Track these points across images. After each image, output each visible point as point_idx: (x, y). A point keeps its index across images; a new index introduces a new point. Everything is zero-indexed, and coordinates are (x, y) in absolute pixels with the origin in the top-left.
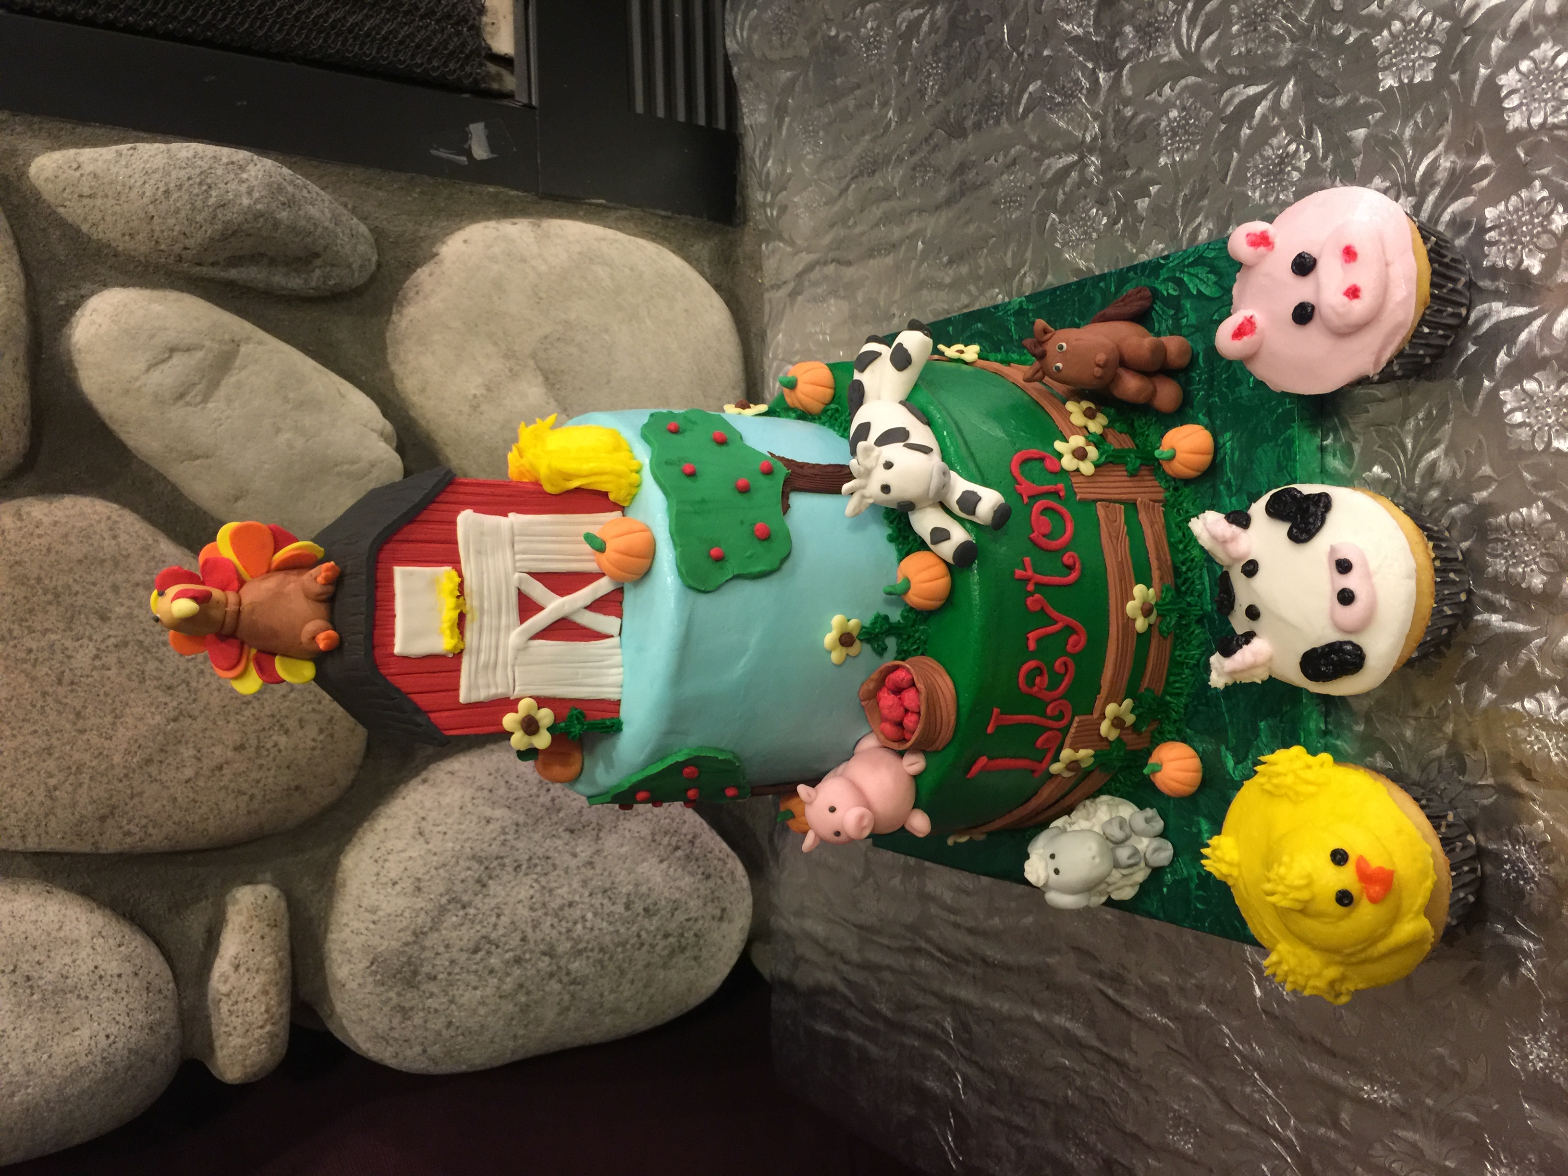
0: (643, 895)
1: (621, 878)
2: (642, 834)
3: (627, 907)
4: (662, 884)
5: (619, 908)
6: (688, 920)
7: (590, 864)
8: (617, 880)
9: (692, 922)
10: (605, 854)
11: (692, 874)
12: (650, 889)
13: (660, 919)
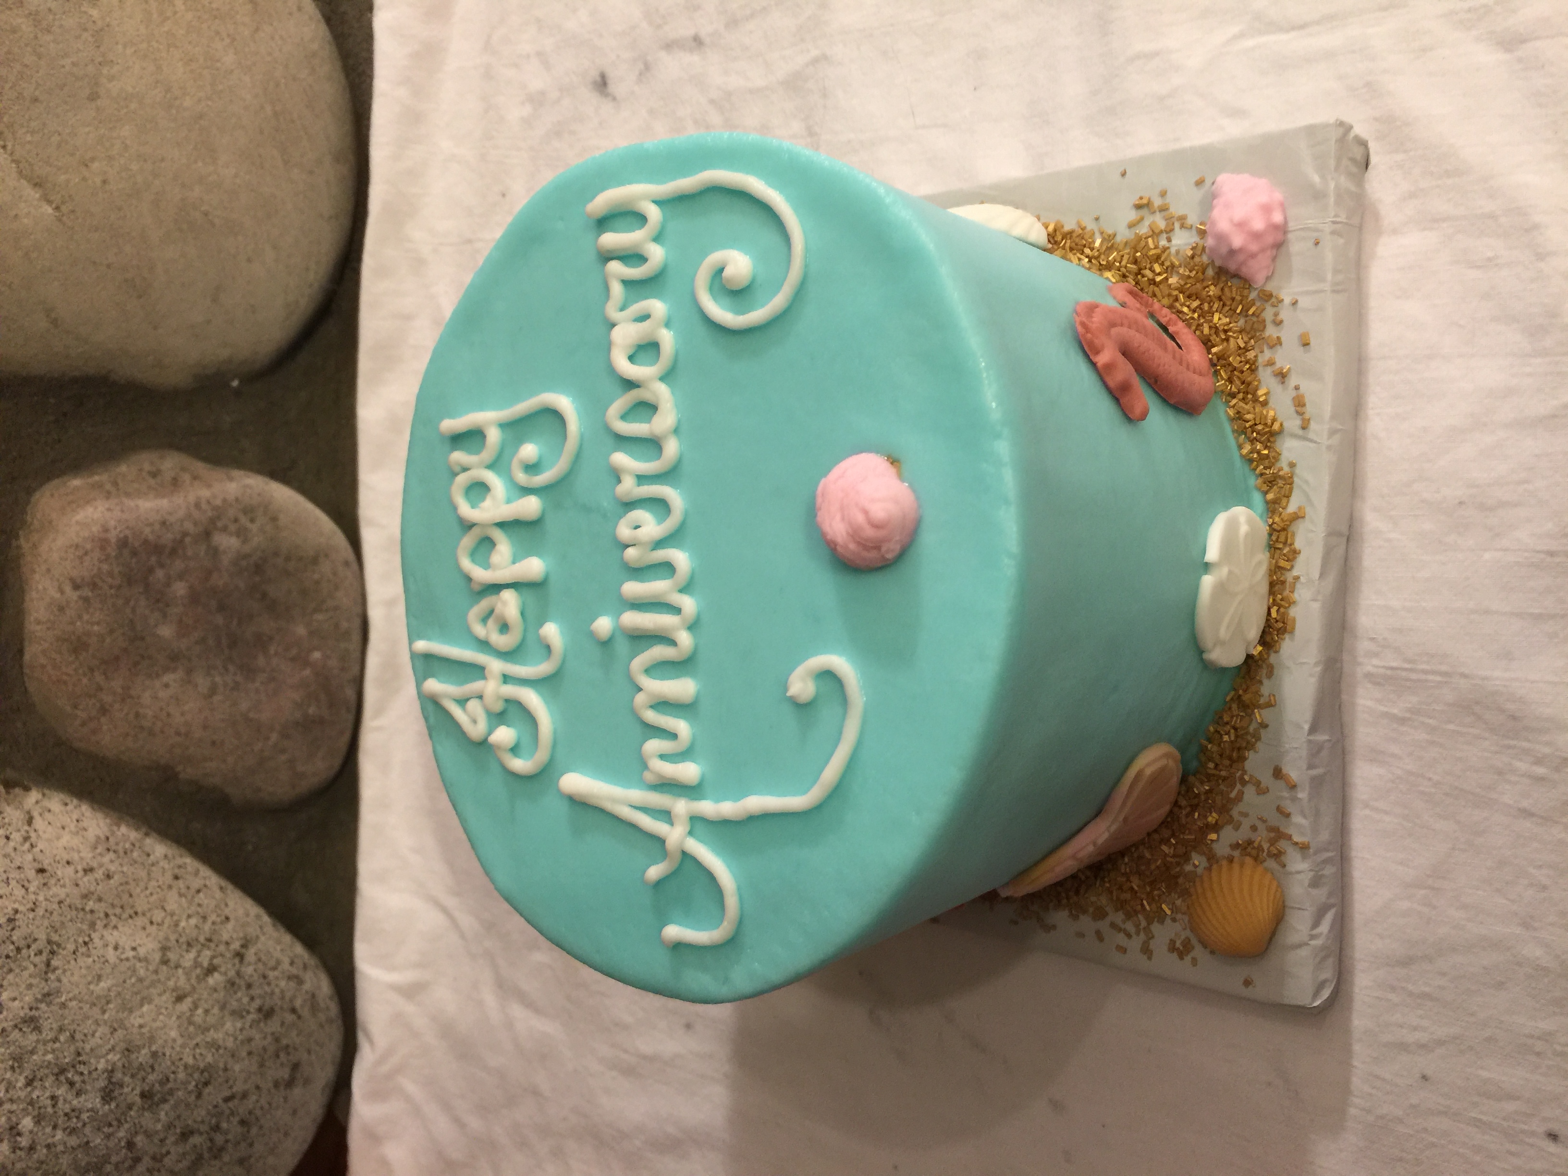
0: (141, 1067)
1: (93, 1042)
2: (142, 951)
3: (107, 1096)
4: (180, 1041)
5: (92, 1100)
6: (227, 1100)
7: (32, 1022)
8: (88, 1047)
9: (236, 1101)
10: (63, 999)
11: (239, 1014)
12: (154, 1054)
13: (175, 1107)
